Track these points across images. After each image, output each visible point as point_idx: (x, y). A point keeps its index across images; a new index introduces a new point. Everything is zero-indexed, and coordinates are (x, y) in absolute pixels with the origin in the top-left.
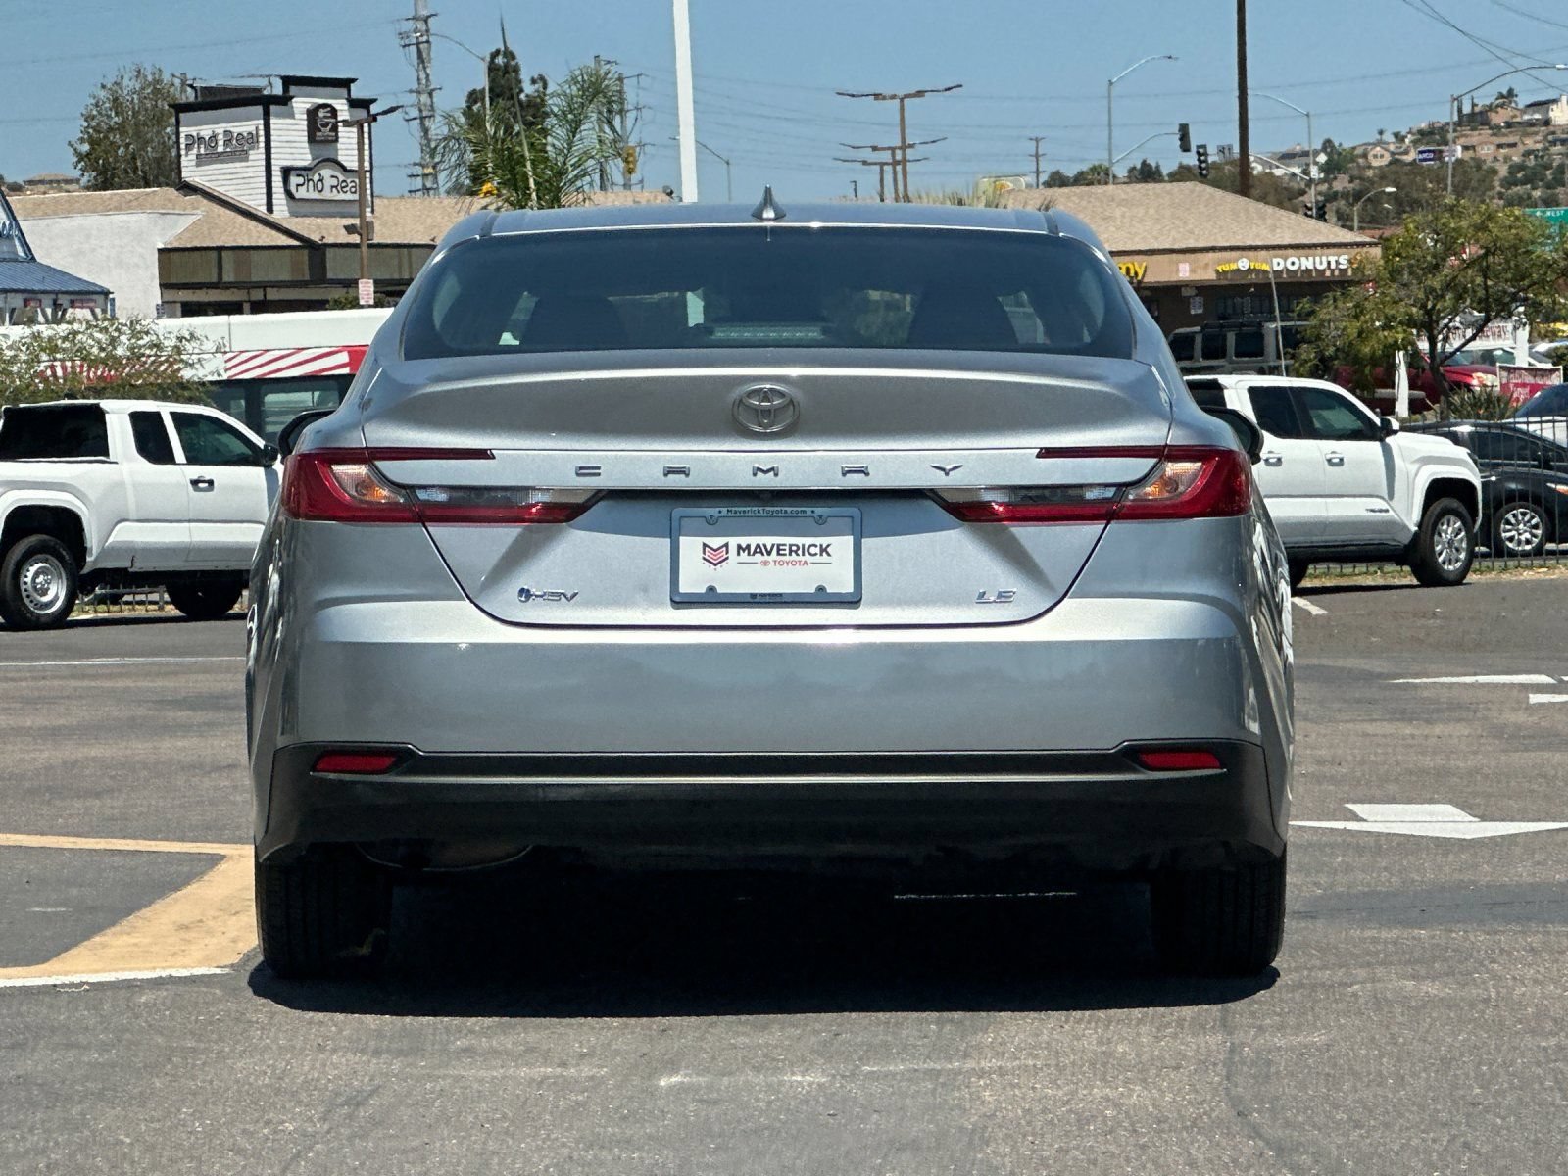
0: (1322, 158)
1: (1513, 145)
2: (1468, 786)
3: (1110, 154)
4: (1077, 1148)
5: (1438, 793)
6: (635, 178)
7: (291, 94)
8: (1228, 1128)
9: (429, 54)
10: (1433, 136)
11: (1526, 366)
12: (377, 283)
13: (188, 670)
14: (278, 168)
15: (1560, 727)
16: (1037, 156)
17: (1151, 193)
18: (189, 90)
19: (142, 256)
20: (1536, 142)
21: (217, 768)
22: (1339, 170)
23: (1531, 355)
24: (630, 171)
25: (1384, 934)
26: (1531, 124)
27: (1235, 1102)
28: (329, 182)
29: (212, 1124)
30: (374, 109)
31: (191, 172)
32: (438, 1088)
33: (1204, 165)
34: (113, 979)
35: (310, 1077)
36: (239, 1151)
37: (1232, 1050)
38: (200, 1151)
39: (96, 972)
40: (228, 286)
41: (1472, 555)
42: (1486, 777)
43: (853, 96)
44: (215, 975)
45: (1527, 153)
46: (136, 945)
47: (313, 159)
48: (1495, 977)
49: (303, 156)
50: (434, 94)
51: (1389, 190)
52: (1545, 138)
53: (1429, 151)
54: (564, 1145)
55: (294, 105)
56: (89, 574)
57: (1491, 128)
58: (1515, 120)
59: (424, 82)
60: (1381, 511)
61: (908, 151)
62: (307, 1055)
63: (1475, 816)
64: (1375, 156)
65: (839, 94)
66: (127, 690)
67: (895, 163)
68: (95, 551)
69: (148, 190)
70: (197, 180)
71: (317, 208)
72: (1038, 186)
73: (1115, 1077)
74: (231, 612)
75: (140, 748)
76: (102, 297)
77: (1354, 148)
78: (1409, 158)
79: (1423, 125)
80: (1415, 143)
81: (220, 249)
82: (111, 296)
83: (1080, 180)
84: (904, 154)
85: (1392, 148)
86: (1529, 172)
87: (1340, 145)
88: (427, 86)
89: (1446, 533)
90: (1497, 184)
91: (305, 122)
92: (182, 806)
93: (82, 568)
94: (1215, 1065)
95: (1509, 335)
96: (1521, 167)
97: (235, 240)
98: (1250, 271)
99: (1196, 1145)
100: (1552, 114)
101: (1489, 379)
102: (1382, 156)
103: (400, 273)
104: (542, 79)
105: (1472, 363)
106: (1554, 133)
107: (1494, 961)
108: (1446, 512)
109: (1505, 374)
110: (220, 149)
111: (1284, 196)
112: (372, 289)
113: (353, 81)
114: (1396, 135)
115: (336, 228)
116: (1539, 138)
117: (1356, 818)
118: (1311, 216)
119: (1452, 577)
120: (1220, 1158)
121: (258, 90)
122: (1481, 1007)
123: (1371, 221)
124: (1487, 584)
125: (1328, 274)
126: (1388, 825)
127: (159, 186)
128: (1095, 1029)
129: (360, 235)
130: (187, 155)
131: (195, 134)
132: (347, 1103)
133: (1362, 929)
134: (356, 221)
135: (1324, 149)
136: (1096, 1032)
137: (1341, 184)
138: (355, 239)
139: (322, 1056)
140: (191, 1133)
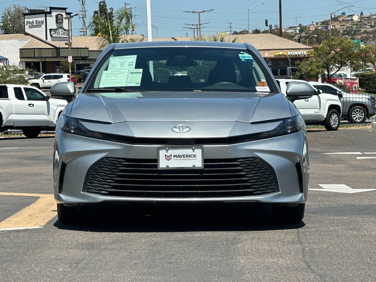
0: (299, 28)
1: (344, 25)
2: (347, 180)
3: (249, 27)
4: (267, 275)
5: (340, 181)
6: (134, 32)
7: (52, 11)
8: (306, 270)
9: (85, 2)
10: (325, 23)
11: (350, 78)
12: (73, 57)
13: (28, 150)
14: (49, 29)
15: (365, 165)
16: (231, 27)
17: (259, 36)
18: (27, 10)
19: (15, 50)
20: (350, 25)
21: (37, 175)
22: (303, 31)
23: (351, 75)
24: (133, 31)
25: (335, 218)
26: (348, 20)
27: (306, 262)
28: (61, 33)
29: (40, 269)
30: (72, 15)
31: (27, 30)
32: (99, 259)
33: (271, 29)
34: (13, 230)
35: (65, 256)
36: (48, 276)
37: (303, 249)
38: (38, 276)
39: (9, 227)
40: (36, 58)
41: (339, 123)
42: (351, 177)
43: (187, 12)
44: (39, 229)
45: (347, 27)
46: (18, 220)
47: (57, 27)
48: (366, 229)
49: (54, 26)
50: (86, 12)
51: (315, 36)
52: (352, 23)
53: (324, 27)
54: (133, 275)
55: (52, 14)
56: (3, 127)
57: (339, 21)
58: (344, 19)
59: (84, 9)
60: (317, 112)
61: (201, 25)
62: (64, 250)
63: (351, 187)
64: (311, 28)
65: (184, 11)
66: (13, 155)
67: (197, 28)
68: (5, 121)
69: (17, 34)
70: (29, 32)
71: (57, 39)
72: (231, 34)
73: (274, 256)
74: (38, 136)
75: (16, 170)
76: (6, 60)
77: (306, 26)
78: (319, 28)
79: (323, 21)
80: (321, 25)
81: (34, 49)
82: (8, 60)
83: (241, 33)
84: (200, 26)
85: (315, 26)
86: (348, 32)
87: (303, 25)
88: (84, 10)
89: (333, 118)
90: (340, 34)
91: (55, 18)
92: (28, 184)
93: (2, 125)
94: (299, 253)
95: (346, 70)
96: (346, 31)
97: (38, 47)
98: (282, 55)
99: (299, 275)
100: (353, 18)
101: (341, 81)
102: (313, 28)
103: (78, 54)
104: (112, 8)
105: (337, 77)
106: (353, 23)
107: (364, 225)
108: (333, 112)
109: (345, 80)
110: (35, 25)
111: (290, 37)
112: (72, 58)
113: (67, 8)
114: (317, 23)
115: (63, 44)
116: (350, 24)
117: (321, 188)
118: (297, 42)
119: (335, 128)
120: (305, 278)
121: (44, 10)
122: (364, 237)
123: (311, 43)
124: (343, 130)
125: (301, 56)
126: (330, 189)
127: (20, 33)
128: (267, 243)
129: (69, 45)
130: (26, 26)
131: (28, 21)
132: (75, 263)
133: (330, 217)
134: (68, 42)
135: (299, 26)
136: (267, 244)
137: (303, 34)
138: (67, 46)
139: (68, 250)
140: (35, 271)
